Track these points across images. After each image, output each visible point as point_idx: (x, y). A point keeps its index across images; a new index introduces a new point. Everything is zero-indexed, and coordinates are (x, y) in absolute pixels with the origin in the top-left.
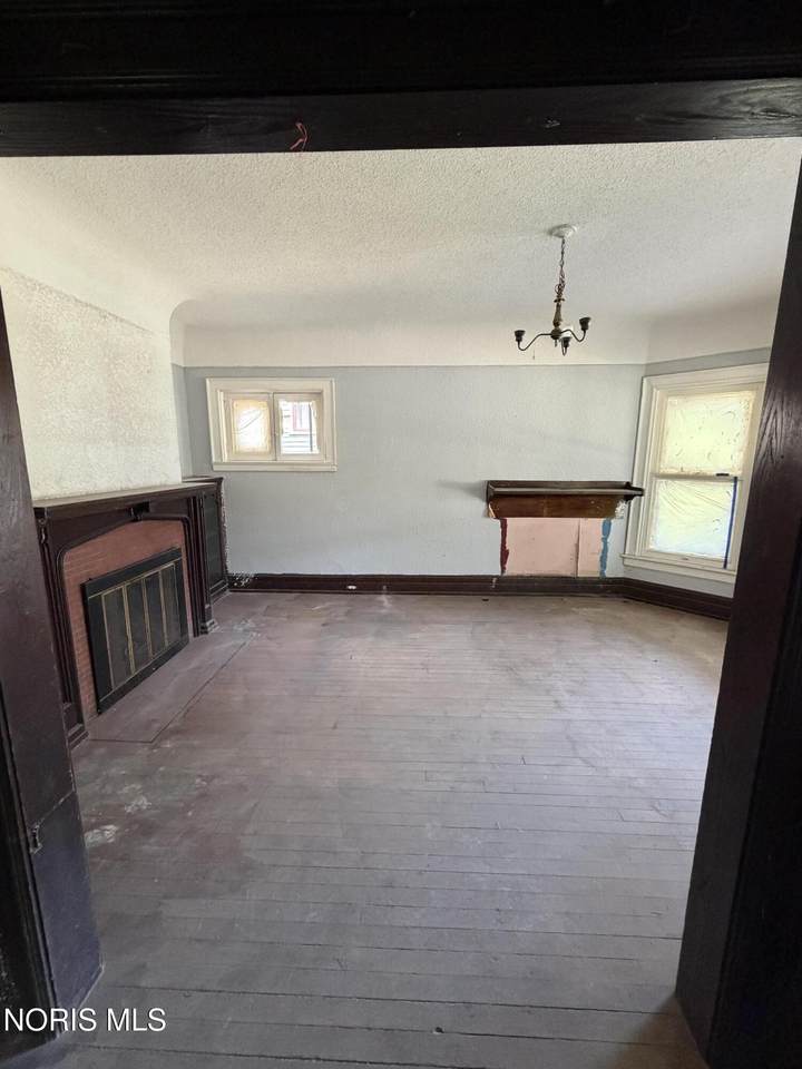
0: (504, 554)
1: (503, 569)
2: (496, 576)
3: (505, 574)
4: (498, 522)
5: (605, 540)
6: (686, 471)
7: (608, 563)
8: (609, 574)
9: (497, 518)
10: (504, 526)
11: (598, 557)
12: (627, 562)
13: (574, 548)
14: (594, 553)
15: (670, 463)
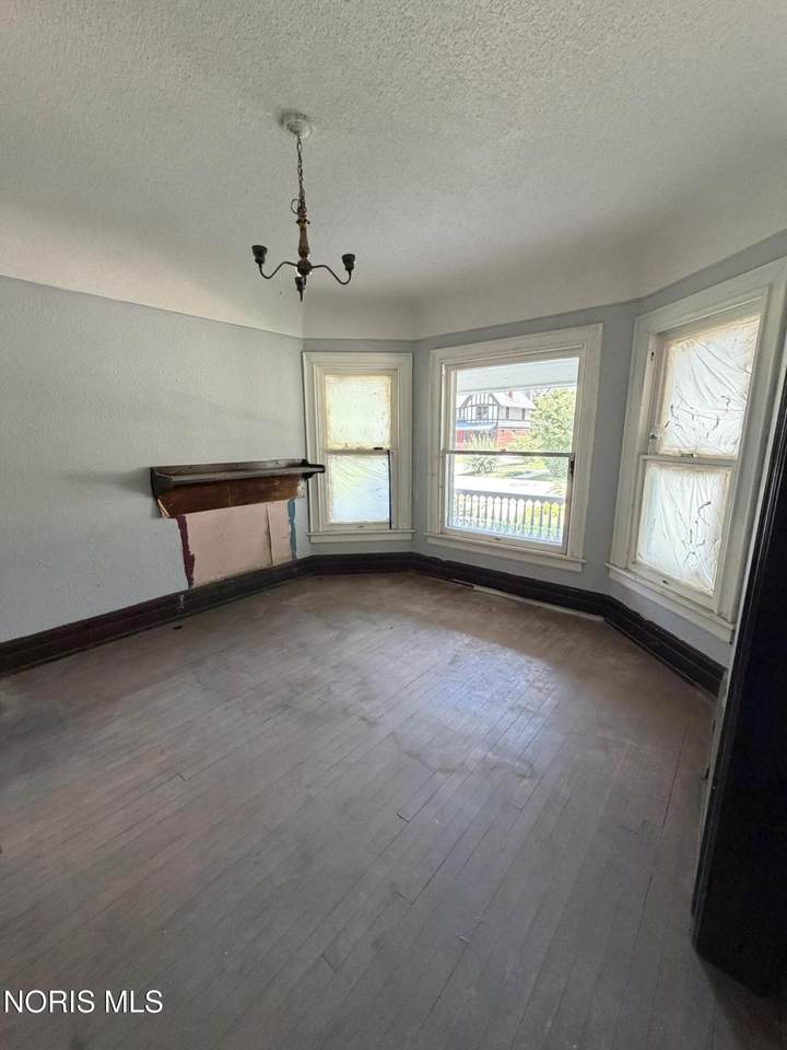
0: (189, 561)
1: (190, 580)
2: (184, 593)
3: (194, 586)
4: (174, 522)
5: (291, 522)
6: (350, 446)
7: (297, 545)
8: (300, 555)
9: (172, 517)
10: (183, 526)
11: (288, 541)
12: (313, 540)
13: (266, 537)
14: (283, 538)
15: (336, 439)
